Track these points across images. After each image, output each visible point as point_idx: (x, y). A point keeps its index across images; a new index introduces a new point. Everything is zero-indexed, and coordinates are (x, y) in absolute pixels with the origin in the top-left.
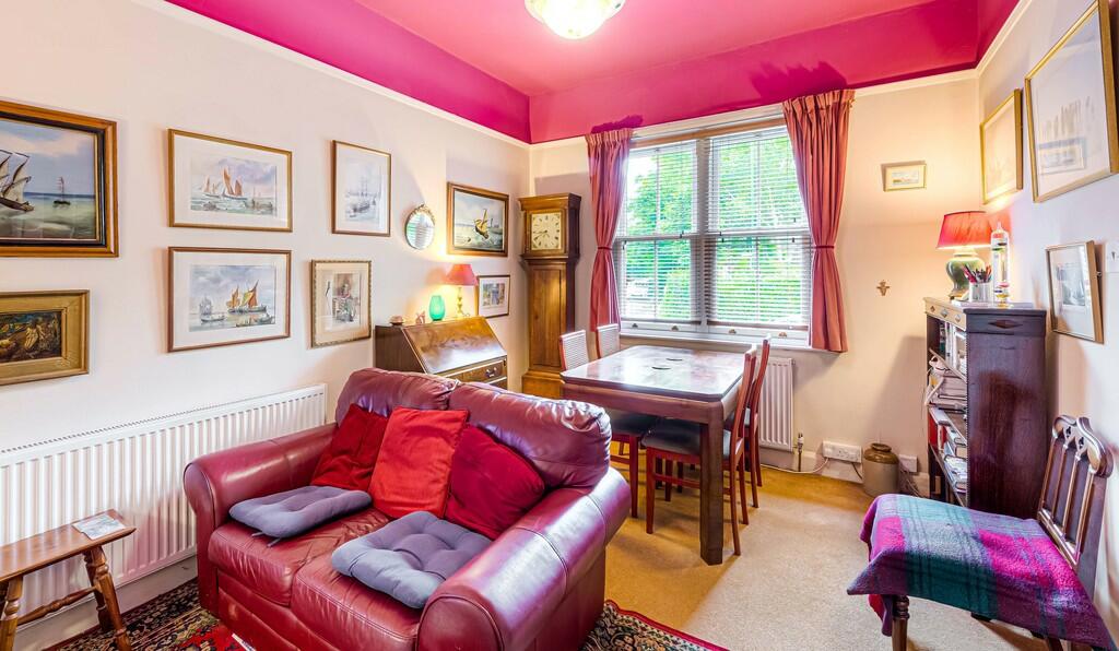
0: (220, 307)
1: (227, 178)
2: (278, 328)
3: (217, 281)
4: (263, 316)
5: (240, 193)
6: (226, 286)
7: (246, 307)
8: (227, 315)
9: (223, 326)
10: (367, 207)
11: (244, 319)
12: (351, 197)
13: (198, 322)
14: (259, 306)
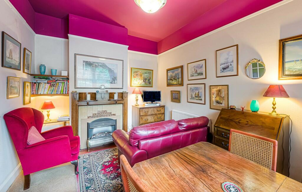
0: (194, 96)
1: (195, 69)
2: (203, 102)
3: (193, 90)
4: (200, 98)
5: (197, 72)
6: (194, 91)
7: (197, 96)
8: (195, 97)
9: (194, 99)
10: (228, 67)
11: (197, 98)
12: (222, 65)
13: (191, 98)
14: (199, 96)
